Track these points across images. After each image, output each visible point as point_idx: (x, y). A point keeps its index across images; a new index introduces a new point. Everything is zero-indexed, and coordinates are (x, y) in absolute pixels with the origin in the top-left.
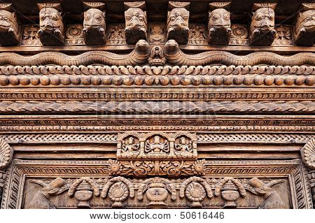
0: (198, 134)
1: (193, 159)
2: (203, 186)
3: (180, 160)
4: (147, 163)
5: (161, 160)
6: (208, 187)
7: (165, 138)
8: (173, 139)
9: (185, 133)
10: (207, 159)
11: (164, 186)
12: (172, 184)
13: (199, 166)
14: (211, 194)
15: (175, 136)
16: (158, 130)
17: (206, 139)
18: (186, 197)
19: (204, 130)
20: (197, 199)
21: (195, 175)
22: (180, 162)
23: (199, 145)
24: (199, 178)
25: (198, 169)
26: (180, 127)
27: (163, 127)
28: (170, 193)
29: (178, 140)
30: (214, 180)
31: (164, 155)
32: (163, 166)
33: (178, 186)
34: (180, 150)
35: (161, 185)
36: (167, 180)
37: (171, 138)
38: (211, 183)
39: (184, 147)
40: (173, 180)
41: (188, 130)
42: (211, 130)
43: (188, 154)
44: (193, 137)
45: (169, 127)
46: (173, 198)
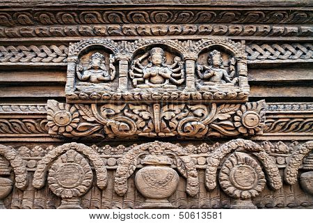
0: (248, 43)
1: (238, 101)
2: (260, 162)
3: (209, 102)
4: (136, 109)
5: (165, 102)
6: (270, 163)
7: (176, 53)
8: (194, 55)
9: (220, 40)
10: (268, 100)
11: (169, 161)
12: (190, 157)
13: (251, 116)
14: (277, 181)
15: (198, 47)
16: (160, 34)
17: (267, 54)
18: (220, 188)
19: (264, 34)
20: (245, 194)
21: (241, 136)
22: (209, 106)
23: (251, 68)
24: (249, 143)
25: (249, 123)
26: (210, 27)
27: (172, 28)
28: (184, 179)
29: (204, 57)
30: (283, 147)
31: (172, 90)
32: (168, 116)
33: (202, 161)
34: (208, 79)
35: (164, 159)
36: (177, 148)
37: (190, 51)
38: (275, 153)
39: (219, 73)
40: (191, 147)
41: (228, 34)
42: (278, 34)
43: (229, 89)
44: (238, 49)
45: (186, 28)
46: (190, 190)
